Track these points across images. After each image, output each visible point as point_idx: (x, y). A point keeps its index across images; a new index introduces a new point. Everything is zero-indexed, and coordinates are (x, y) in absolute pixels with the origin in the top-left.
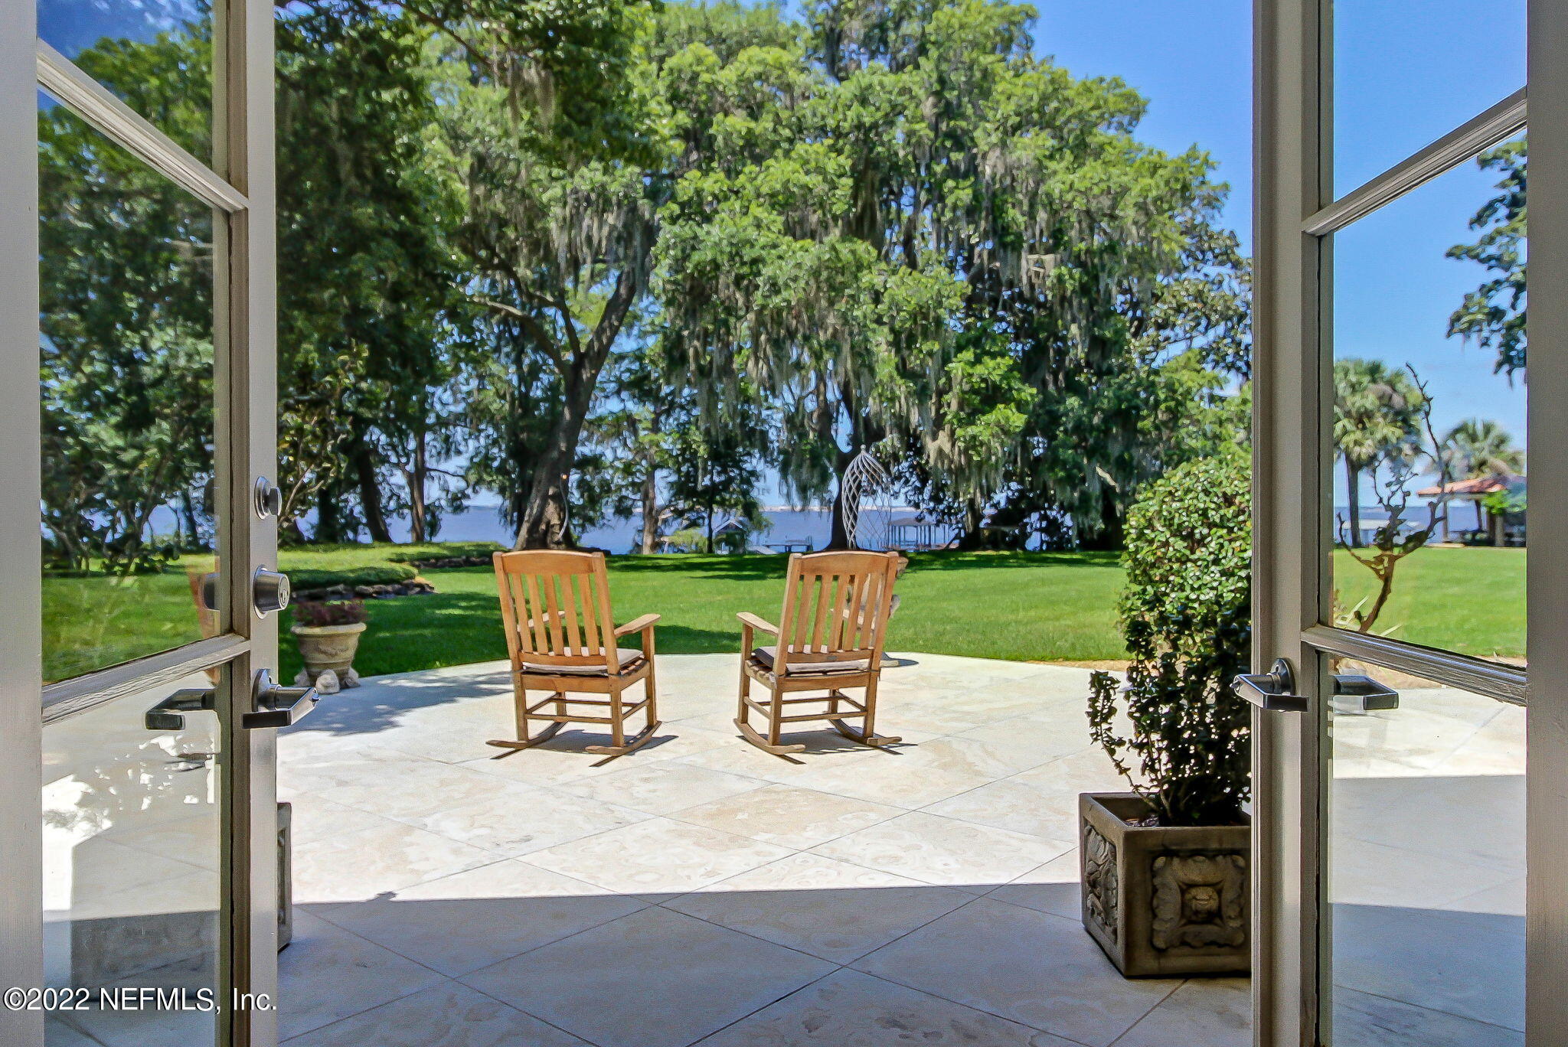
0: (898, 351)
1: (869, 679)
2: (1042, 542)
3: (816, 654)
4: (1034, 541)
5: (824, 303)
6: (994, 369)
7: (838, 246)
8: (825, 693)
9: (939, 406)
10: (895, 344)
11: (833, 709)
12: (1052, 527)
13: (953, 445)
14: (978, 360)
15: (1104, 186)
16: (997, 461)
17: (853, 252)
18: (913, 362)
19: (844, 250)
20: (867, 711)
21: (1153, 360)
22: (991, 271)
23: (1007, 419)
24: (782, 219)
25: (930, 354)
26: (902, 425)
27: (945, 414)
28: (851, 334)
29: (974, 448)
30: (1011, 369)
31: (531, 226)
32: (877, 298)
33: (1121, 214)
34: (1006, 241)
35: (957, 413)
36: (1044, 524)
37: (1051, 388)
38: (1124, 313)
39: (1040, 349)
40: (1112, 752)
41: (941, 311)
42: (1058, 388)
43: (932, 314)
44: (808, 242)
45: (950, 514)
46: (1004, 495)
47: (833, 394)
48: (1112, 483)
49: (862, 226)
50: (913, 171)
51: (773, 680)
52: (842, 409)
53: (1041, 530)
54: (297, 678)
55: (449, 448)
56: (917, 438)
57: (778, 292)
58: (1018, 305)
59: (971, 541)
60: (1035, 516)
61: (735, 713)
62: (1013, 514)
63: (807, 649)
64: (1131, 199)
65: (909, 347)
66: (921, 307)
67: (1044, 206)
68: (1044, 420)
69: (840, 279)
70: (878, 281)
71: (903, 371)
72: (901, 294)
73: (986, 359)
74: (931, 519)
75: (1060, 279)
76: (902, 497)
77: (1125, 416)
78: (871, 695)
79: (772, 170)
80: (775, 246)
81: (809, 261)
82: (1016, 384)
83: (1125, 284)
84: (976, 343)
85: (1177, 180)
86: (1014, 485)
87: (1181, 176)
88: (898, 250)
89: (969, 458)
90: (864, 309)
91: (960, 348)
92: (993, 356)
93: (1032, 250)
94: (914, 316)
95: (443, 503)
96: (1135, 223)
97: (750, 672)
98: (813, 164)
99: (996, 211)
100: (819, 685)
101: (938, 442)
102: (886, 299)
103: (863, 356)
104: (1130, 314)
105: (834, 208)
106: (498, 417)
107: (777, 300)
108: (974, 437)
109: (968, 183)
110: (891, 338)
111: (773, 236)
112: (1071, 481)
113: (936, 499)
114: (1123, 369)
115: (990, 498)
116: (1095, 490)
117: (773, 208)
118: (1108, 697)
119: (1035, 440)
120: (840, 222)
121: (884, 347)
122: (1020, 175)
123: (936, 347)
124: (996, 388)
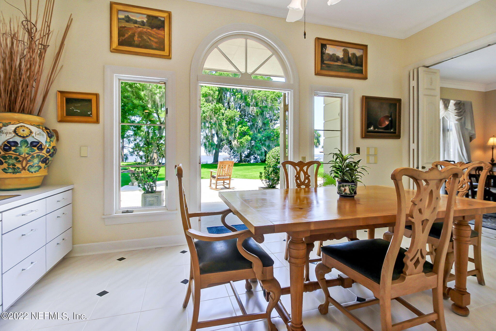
0: (227, 125)
1: (230, 179)
2: (254, 161)
3: (222, 176)
4: (252, 161)
5: (213, 115)
6: (245, 129)
7: (216, 105)
8: (222, 182)
9: (235, 135)
10: (227, 124)
11: (224, 184)
12: (256, 158)
13: (238, 143)
14: (242, 127)
15: (265, 95)
16: (246, 146)
17: (219, 106)
18: (230, 127)
19: (217, 106)
20: (229, 184)
21: (274, 127)
22: (244, 109)
23: (248, 138)
24: (205, 99)
25: (233, 126)
26: (227, 139)
27: (236, 137)
28: (218, 122)
29: (241, 143)
30: (248, 129)
31: (152, 97)
32: (223, 115)
33: (268, 101)
34: (248, 105)
35: (238, 137)
36: (254, 158)
37: (255, 132)
38: (269, 118)
39: (253, 125)
40: (262, 181)
41: (235, 118)
42: (257, 132)
43: (233, 118)
44: (210, 104)
45: (236, 156)
46: (247, 152)
47: (214, 132)
48: (266, 150)
49: (220, 100)
50: (230, 91)
51: (216, 179)
52: (215, 135)
53: (254, 159)
54: (129, 183)
55: (129, 142)
56: (231, 141)
57: (205, 113)
58: (249, 116)
59: (241, 161)
60: (252, 156)
61: (209, 185)
62: (248, 156)
63: (221, 175)
64: (269, 98)
65: (229, 124)
66: (232, 117)
67: (254, 99)
68: (254, 138)
69: (216, 111)
70: (223, 111)
71: (228, 129)
72: (228, 114)
73: (244, 127)
74: (232, 157)
75: (257, 112)
76: (227, 152)
77: (269, 138)
78: (230, 182)
79: (203, 89)
80: (203, 104)
81: (210, 108)
82: (249, 132)
83: (269, 112)
84: (242, 123)
85: (277, 95)
86: (248, 150)
87: (278, 94)
88: (226, 104)
89: (240, 145)
90: (221, 117)
91: (239, 125)
92: (245, 126)
93: (252, 106)
94: (230, 118)
95: (128, 154)
96: (270, 102)
97: (211, 179)
98: (211, 89)
99: (245, 99)
100: (222, 180)
101: (234, 142)
102: (225, 115)
103: (220, 126)
104: (270, 118)
105: (215, 97)
106: (142, 136)
107: (204, 115)
108: (241, 141)
109: (240, 94)
110: (226, 123)
111: (204, 102)
112: (259, 150)
113: (233, 153)
114: (268, 129)
115: (244, 153)
116: (263, 151)
117: (203, 97)
118: (262, 175)
119: (252, 142)
120: (216, 100)
121: (224, 124)
122: (250, 92)
123: (234, 124)
124: (245, 132)
